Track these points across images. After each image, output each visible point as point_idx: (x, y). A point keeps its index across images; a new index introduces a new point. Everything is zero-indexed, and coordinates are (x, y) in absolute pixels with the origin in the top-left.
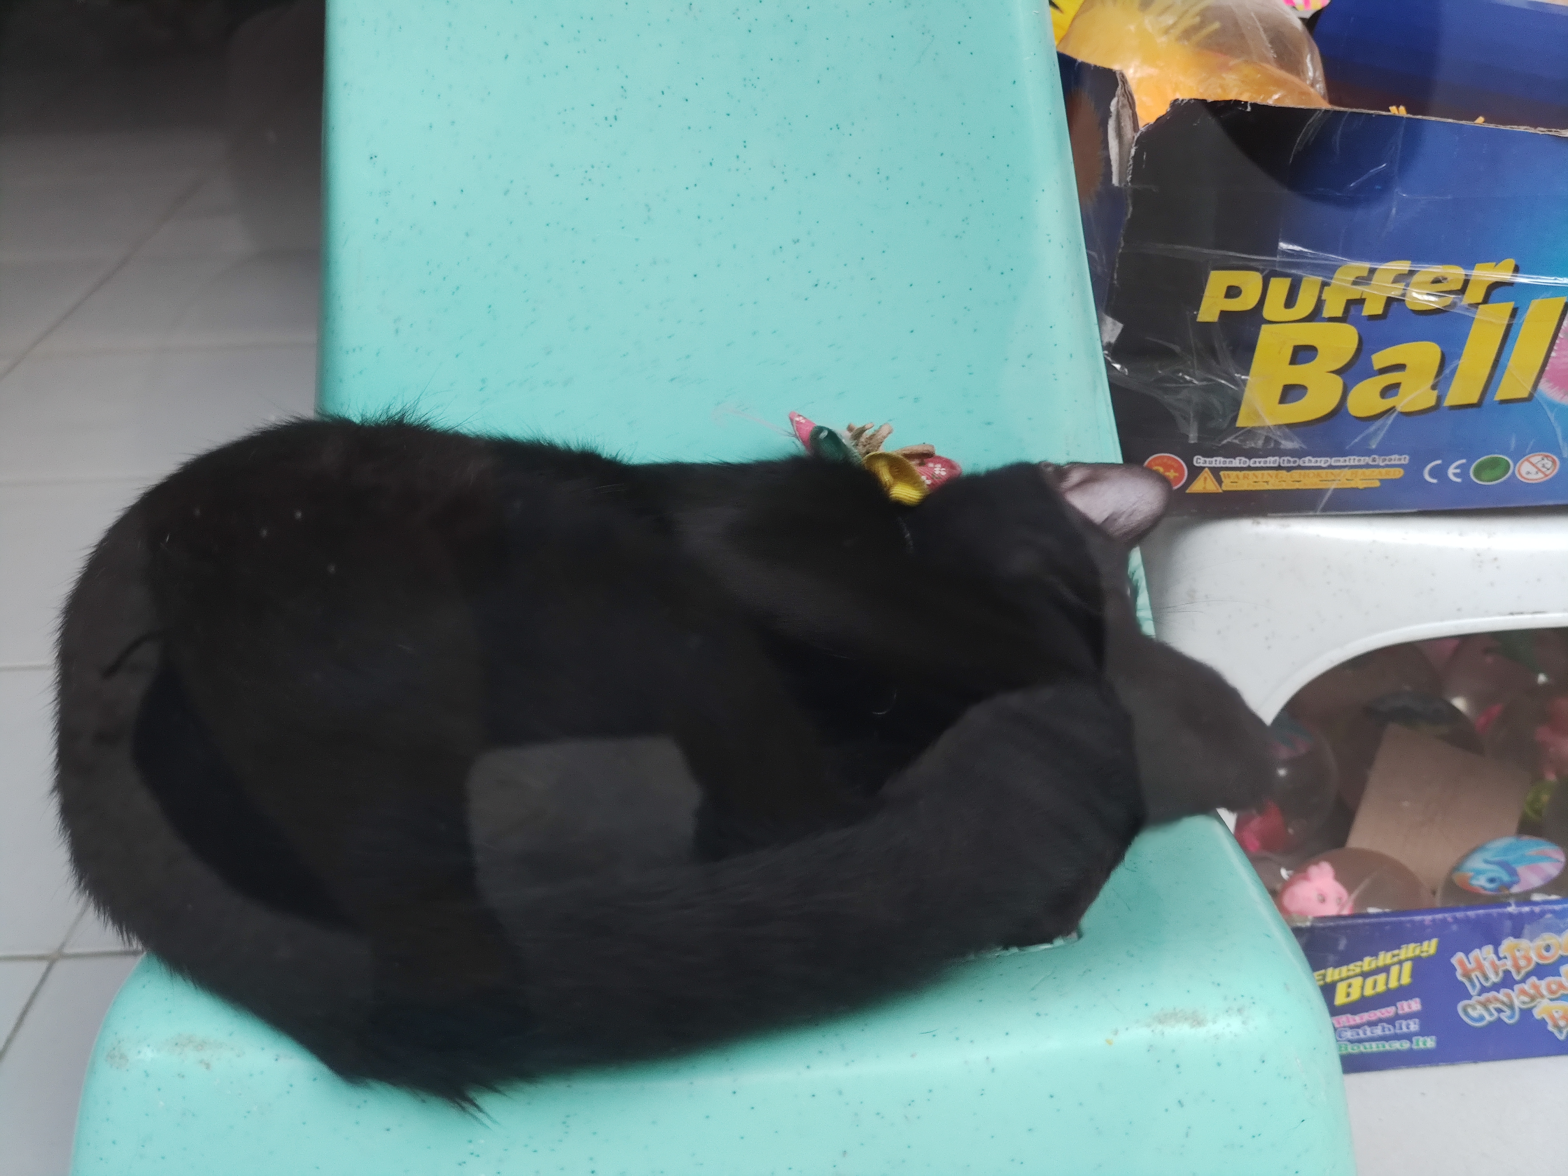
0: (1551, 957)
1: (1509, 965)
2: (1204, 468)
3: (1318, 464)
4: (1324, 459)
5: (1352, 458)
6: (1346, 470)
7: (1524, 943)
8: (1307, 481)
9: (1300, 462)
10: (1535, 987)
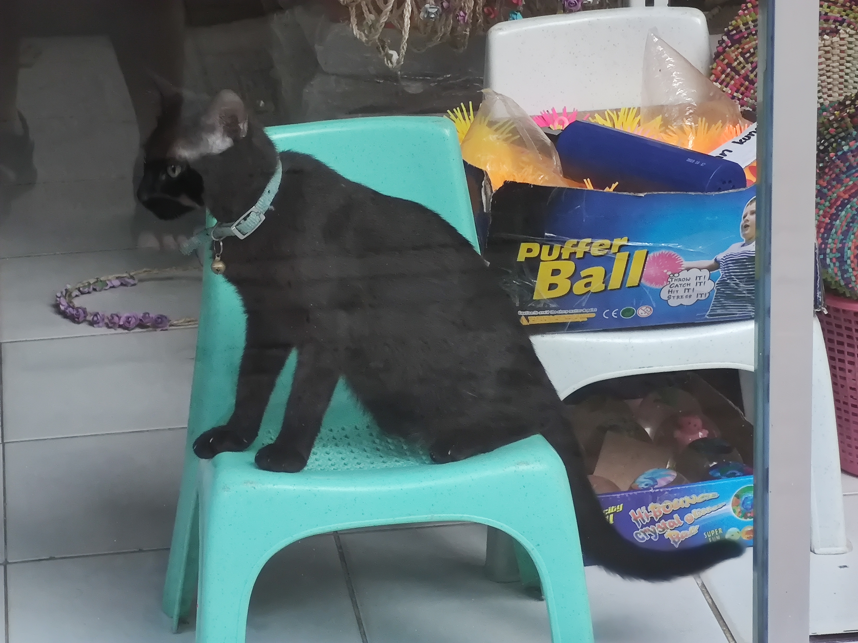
0: (669, 511)
1: (652, 515)
2: (522, 315)
3: (564, 313)
4: (566, 311)
5: (576, 310)
6: (574, 314)
7: (657, 505)
8: (561, 319)
9: (557, 312)
10: (663, 524)
